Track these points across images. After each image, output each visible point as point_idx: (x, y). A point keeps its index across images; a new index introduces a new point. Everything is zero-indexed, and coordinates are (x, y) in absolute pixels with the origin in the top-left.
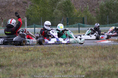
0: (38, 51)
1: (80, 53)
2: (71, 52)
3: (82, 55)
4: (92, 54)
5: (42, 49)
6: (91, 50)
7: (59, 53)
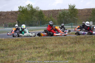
0: (24, 40)
1: (47, 42)
2: (42, 41)
3: (49, 43)
4: (54, 42)
5: (26, 39)
6: (54, 39)
7: (36, 41)
